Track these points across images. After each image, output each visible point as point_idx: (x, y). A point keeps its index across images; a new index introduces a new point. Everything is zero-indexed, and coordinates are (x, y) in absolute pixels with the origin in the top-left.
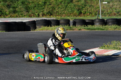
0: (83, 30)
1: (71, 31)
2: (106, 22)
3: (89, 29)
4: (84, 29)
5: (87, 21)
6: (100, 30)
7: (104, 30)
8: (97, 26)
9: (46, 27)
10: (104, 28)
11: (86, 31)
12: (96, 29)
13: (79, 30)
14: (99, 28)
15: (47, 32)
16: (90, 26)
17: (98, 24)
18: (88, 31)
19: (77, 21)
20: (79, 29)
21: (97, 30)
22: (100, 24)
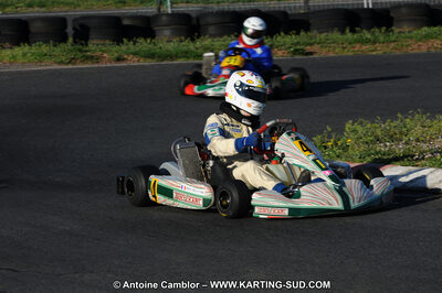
0: (133, 61)
2: (194, 23)
3: (152, 56)
5: (126, 23)
11: (143, 62)
13: (119, 59)
17: (167, 32)
19: (91, 23)
20: (116, 55)
21: (181, 61)
22: (176, 33)
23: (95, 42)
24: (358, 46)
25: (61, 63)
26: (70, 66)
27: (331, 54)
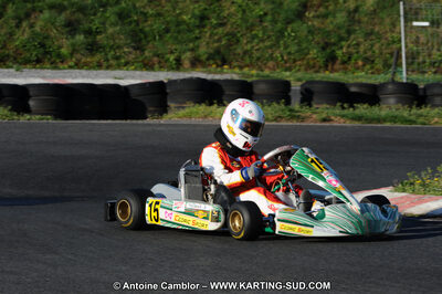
0: (338, 122)
1: (295, 123)
2: (421, 93)
3: (359, 118)
4: (343, 116)
5: (353, 89)
6: (398, 125)
7: (414, 122)
8: (390, 107)
9: (202, 108)
10: (413, 118)
11: (348, 124)
12: (384, 120)
13: (324, 120)
14: (396, 117)
15: (204, 126)
16: (362, 109)
17: (392, 101)
18: (357, 124)
19: (315, 88)
20: (324, 116)
21: (388, 124)
22: (401, 101)
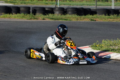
0: (47, 20)
2: (65, 10)
3: (53, 19)
4: (48, 18)
5: (46, 9)
6: (63, 21)
7: (67, 20)
8: (57, 15)
10: (66, 18)
12: (59, 19)
13: (44, 19)
15: (13, 21)
16: (51, 15)
17: (57, 13)
19: (37, 9)
21: (61, 21)
22: (60, 13)
23: (38, 14)
24: (109, 19)
25: (28, 19)
26: (30, 20)
27: (102, 21)
